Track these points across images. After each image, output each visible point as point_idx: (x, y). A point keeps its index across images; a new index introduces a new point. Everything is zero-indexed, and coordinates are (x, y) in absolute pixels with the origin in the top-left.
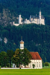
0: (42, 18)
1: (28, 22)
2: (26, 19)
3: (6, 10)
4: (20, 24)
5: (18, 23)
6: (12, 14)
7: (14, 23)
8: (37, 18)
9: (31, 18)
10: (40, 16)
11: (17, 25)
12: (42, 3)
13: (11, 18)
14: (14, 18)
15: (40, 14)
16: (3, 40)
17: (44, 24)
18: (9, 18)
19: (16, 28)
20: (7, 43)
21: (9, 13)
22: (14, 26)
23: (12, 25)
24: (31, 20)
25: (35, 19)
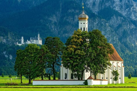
0: (40, 40)
1: (29, 42)
2: (27, 40)
3: (10, 34)
4: (23, 44)
5: (20, 43)
6: (15, 37)
7: (17, 43)
8: (36, 40)
9: (32, 39)
10: (39, 38)
11: (20, 45)
12: (38, 29)
13: (15, 40)
14: (17, 40)
15: (39, 36)
16: (9, 57)
17: (42, 44)
18: (13, 40)
19: (20, 47)
20: (12, 59)
21: (13, 36)
22: (18, 46)
23: (16, 45)
24: (31, 41)
25: (34, 40)
